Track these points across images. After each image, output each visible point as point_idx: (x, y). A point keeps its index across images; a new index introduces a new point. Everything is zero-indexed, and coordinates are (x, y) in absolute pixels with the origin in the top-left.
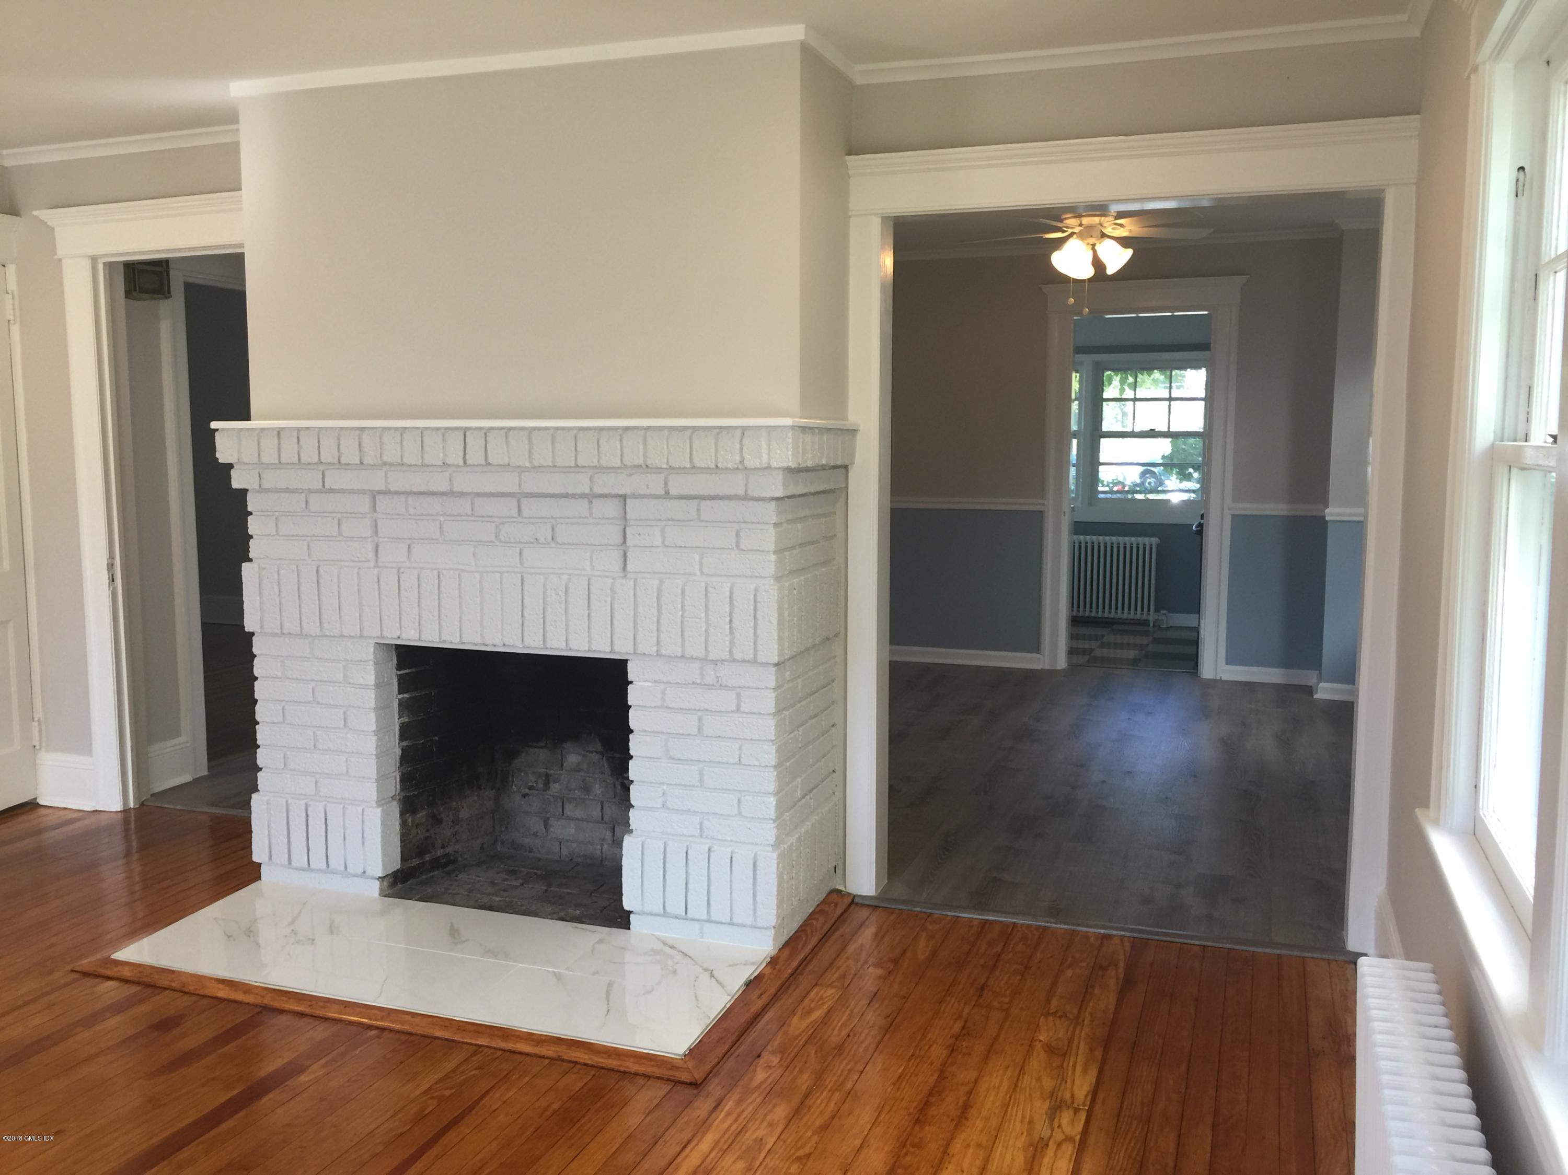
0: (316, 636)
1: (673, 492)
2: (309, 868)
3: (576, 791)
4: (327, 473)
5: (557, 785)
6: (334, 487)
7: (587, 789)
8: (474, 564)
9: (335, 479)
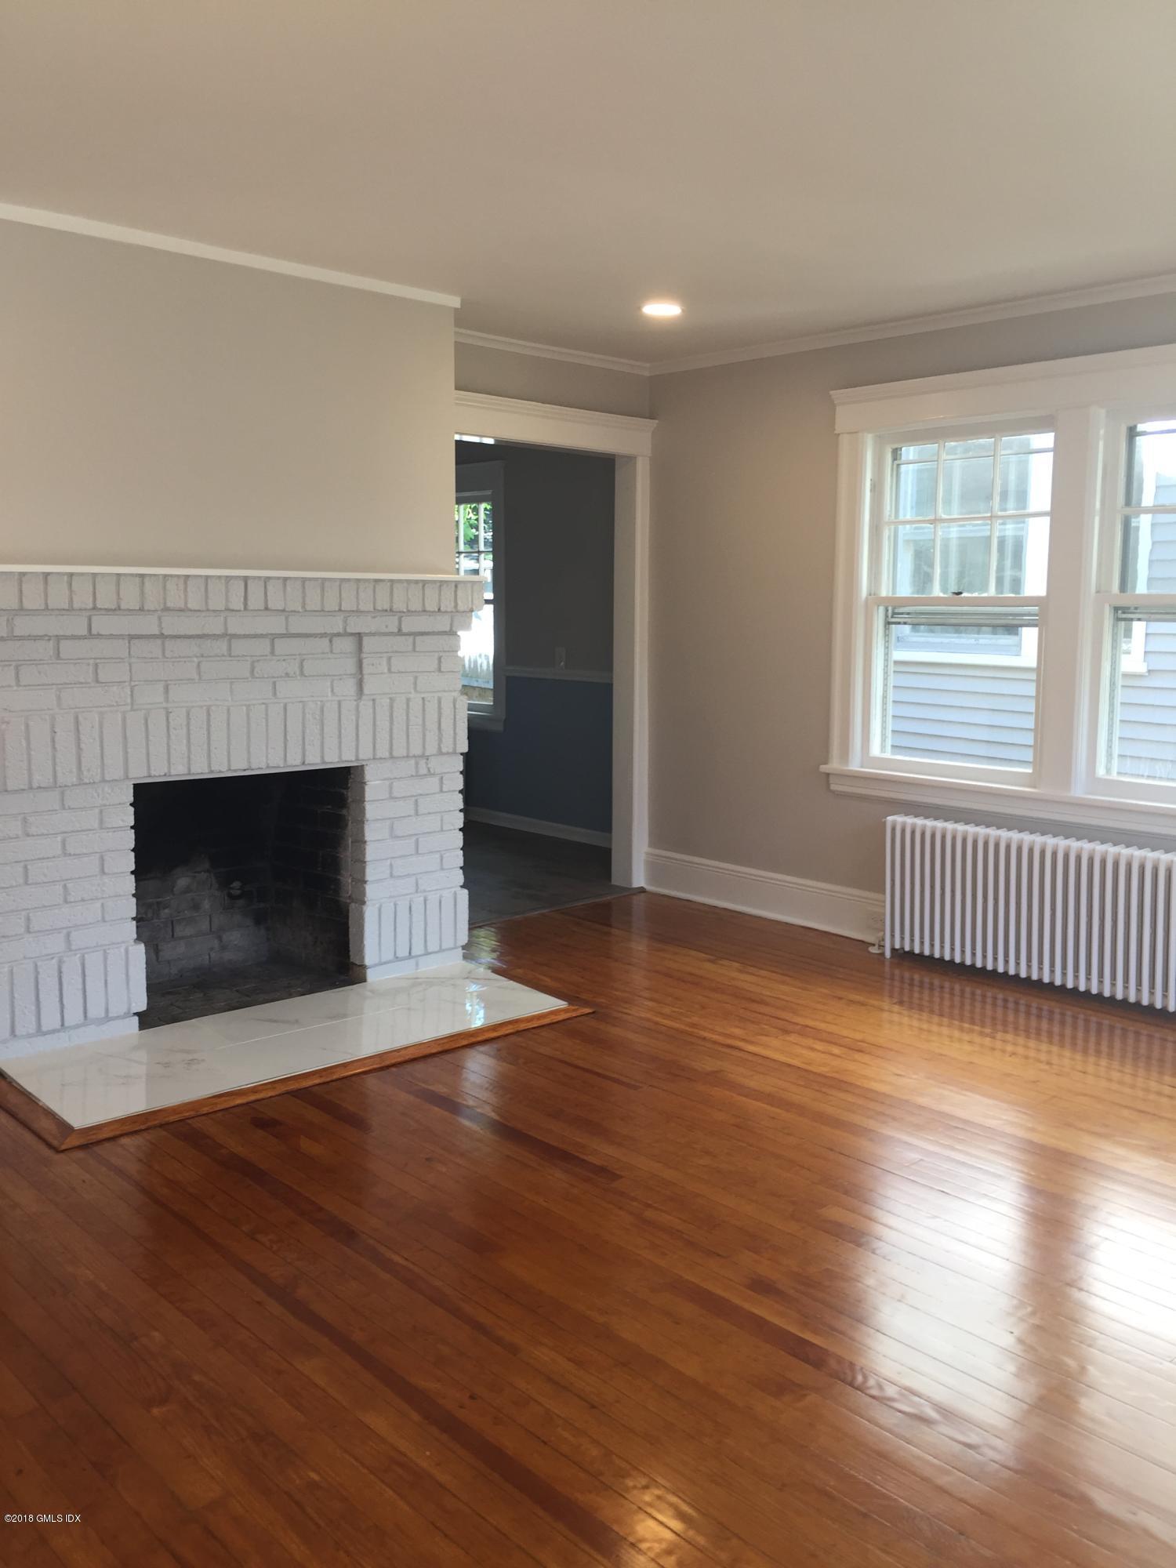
0: (73, 785)
1: (405, 630)
2: (40, 1032)
3: (186, 912)
4: (94, 619)
5: (167, 911)
6: (103, 632)
7: (196, 907)
8: (230, 699)
9: (101, 624)
